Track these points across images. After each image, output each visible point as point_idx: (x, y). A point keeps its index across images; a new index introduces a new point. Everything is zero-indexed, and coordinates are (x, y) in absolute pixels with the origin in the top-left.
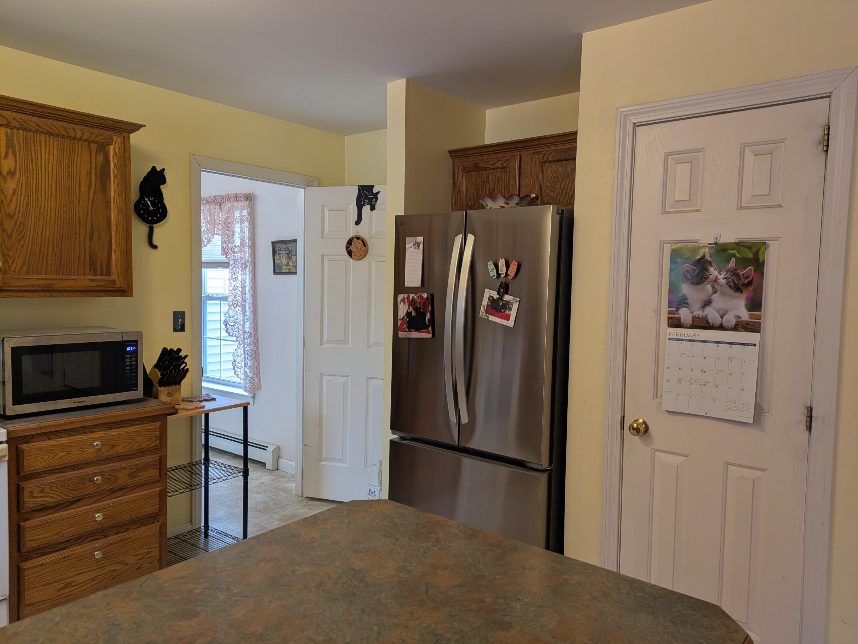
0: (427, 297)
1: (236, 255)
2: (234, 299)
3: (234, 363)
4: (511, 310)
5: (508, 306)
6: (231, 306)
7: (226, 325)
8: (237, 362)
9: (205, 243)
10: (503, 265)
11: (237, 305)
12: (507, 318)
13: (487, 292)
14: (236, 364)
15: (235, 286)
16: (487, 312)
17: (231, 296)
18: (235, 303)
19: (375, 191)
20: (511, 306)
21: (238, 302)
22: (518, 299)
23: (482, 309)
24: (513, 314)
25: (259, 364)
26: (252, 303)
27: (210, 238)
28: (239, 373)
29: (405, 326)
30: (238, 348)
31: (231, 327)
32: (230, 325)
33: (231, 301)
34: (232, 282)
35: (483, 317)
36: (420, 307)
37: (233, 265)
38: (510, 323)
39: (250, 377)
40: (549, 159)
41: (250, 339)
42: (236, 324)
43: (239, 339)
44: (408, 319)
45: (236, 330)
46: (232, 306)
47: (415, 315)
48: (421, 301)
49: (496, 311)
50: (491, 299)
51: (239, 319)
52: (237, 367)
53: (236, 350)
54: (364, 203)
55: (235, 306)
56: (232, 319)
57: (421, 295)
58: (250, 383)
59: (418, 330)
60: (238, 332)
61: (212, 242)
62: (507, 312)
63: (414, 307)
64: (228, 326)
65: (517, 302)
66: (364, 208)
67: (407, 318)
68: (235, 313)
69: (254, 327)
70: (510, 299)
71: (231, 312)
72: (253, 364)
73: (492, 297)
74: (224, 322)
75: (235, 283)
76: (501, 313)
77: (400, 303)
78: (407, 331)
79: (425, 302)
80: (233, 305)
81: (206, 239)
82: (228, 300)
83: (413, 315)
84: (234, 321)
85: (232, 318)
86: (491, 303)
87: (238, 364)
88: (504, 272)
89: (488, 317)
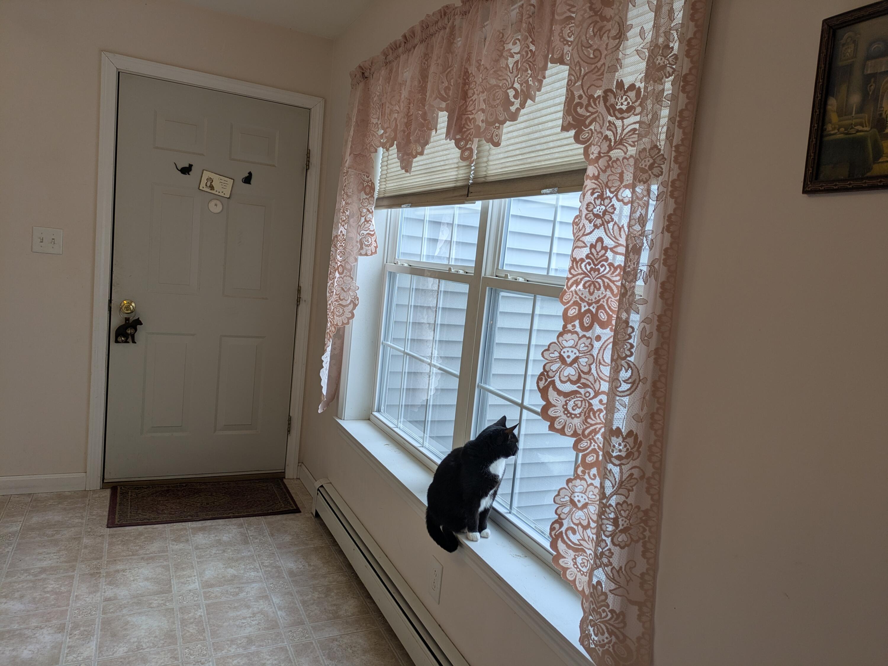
1: (619, 123)
2: (588, 297)
3: (557, 526)
6: (573, 319)
7: (544, 392)
8: (566, 524)
9: (513, 109)
11: (595, 318)
14: (563, 529)
15: (599, 247)
17: (577, 283)
18: (589, 311)
21: (601, 307)
25: (653, 568)
26: (660, 317)
27: (528, 86)
28: (570, 564)
30: (577, 477)
31: (562, 400)
32: (560, 393)
33: (576, 303)
34: (589, 227)
37: (602, 162)
39: (612, 611)
41: (632, 464)
42: (582, 391)
43: (584, 444)
45: (578, 411)
46: (577, 323)
51: (593, 371)
52: (564, 541)
53: (569, 481)
55: (587, 320)
56: (570, 371)
58: (611, 633)
60: (585, 421)
61: (533, 100)
64: (552, 395)
68: (582, 348)
69: (652, 415)
71: (571, 343)
72: (631, 563)
74: (540, 379)
75: (600, 233)
80: (580, 316)
81: (515, 97)
82: (566, 297)
84: (574, 378)
85: (571, 364)
87: (570, 533)
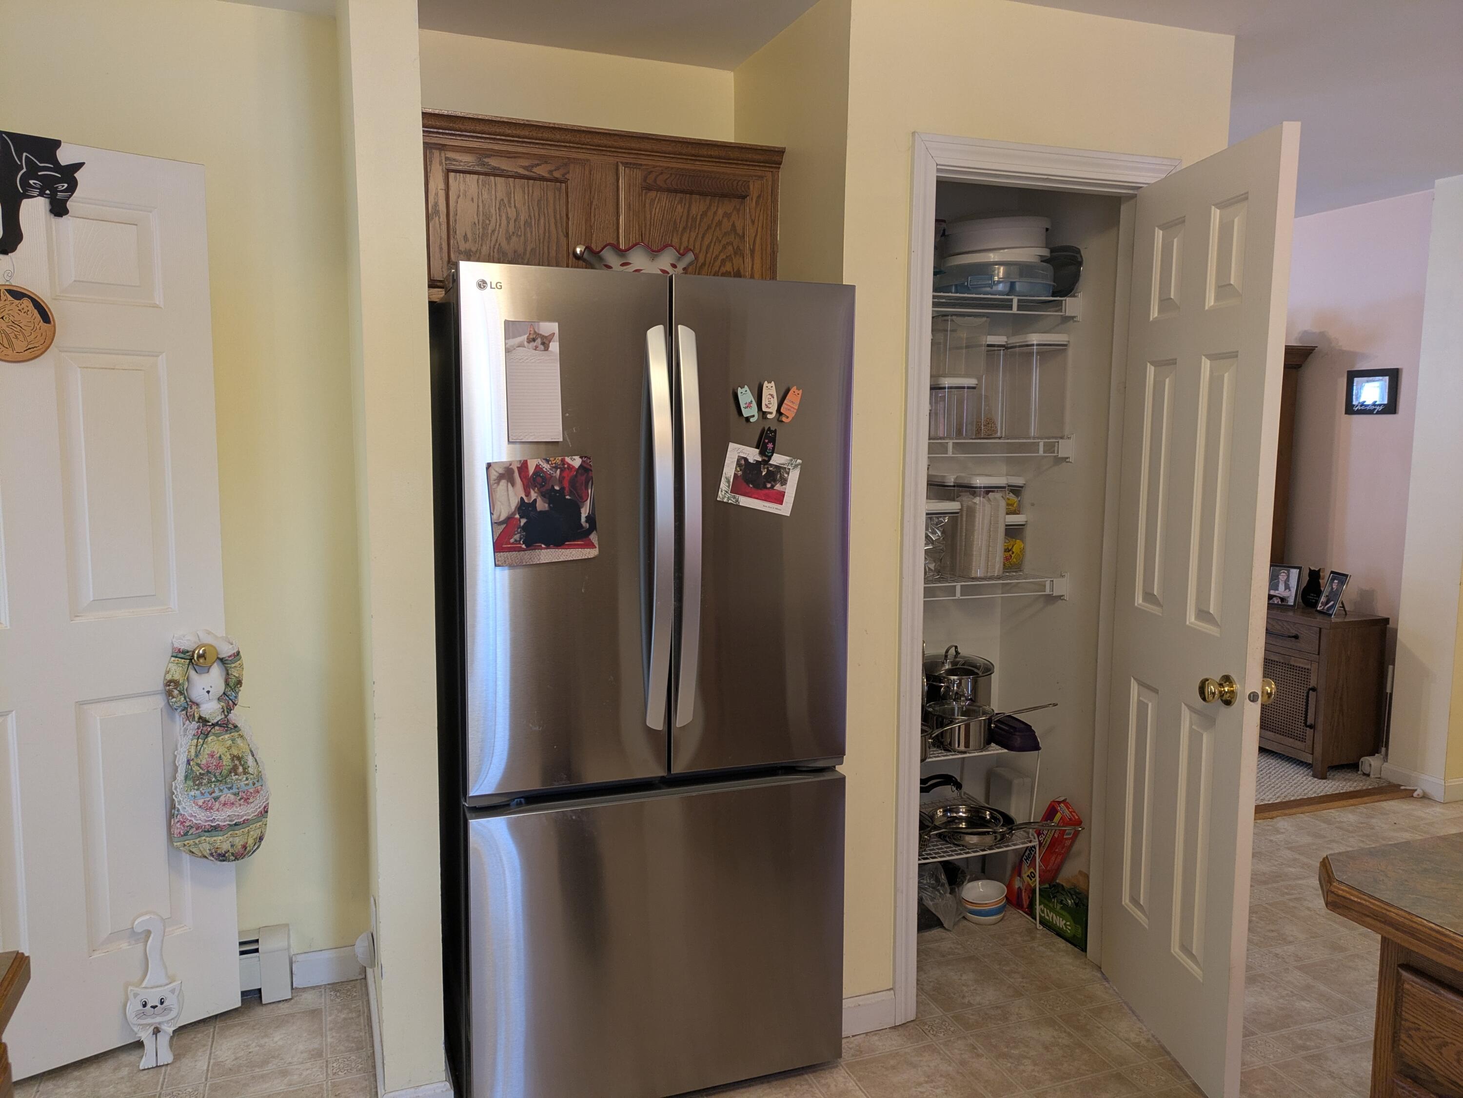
0: (581, 466)
4: (785, 484)
5: (779, 476)
10: (772, 395)
12: (779, 498)
13: (734, 449)
16: (736, 489)
19: (65, 157)
20: (786, 475)
22: (799, 461)
23: (723, 485)
24: (790, 490)
29: (517, 537)
35: (725, 500)
36: (562, 489)
38: (785, 509)
40: (658, 183)
44: (523, 521)
47: (547, 509)
48: (565, 474)
49: (754, 486)
50: (744, 464)
54: (25, 191)
57: (563, 461)
59: (558, 542)
62: (778, 487)
63: (544, 489)
65: (796, 466)
66: (26, 205)
67: (521, 517)
70: (782, 461)
73: (746, 459)
76: (766, 491)
77: (498, 483)
78: (524, 550)
79: (576, 476)
83: (539, 508)
86: (744, 472)
88: (774, 408)
89: (737, 501)
